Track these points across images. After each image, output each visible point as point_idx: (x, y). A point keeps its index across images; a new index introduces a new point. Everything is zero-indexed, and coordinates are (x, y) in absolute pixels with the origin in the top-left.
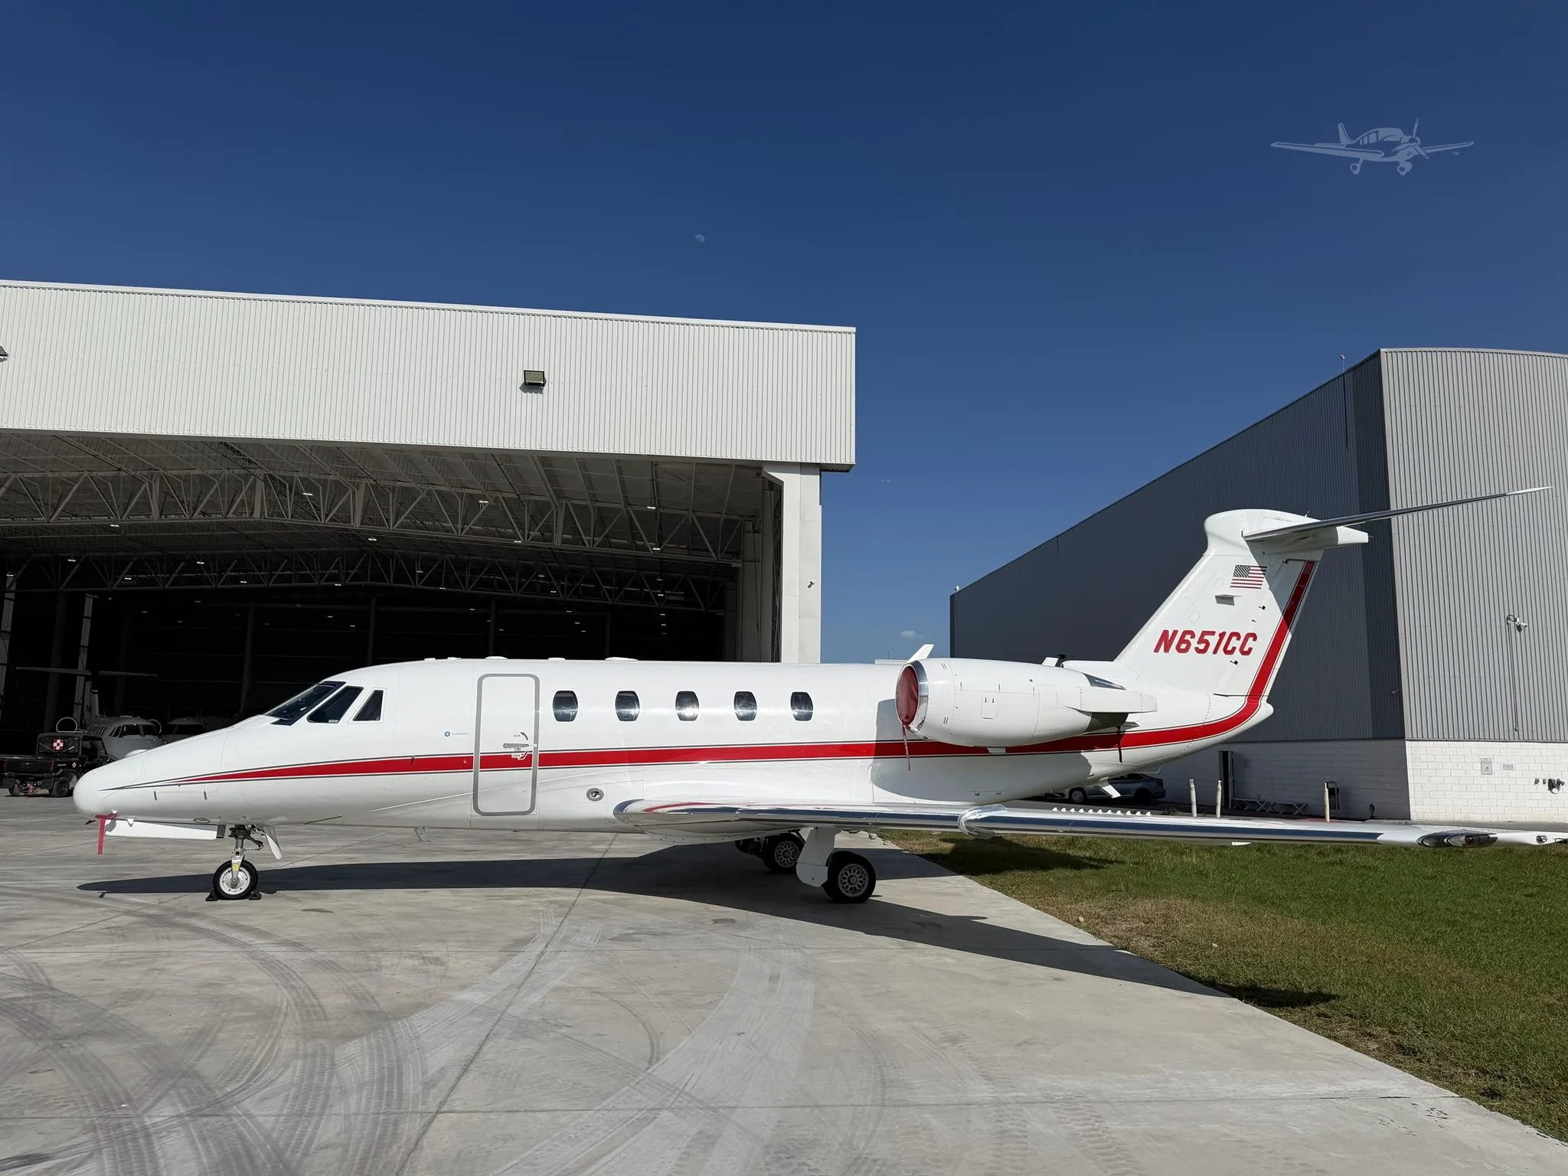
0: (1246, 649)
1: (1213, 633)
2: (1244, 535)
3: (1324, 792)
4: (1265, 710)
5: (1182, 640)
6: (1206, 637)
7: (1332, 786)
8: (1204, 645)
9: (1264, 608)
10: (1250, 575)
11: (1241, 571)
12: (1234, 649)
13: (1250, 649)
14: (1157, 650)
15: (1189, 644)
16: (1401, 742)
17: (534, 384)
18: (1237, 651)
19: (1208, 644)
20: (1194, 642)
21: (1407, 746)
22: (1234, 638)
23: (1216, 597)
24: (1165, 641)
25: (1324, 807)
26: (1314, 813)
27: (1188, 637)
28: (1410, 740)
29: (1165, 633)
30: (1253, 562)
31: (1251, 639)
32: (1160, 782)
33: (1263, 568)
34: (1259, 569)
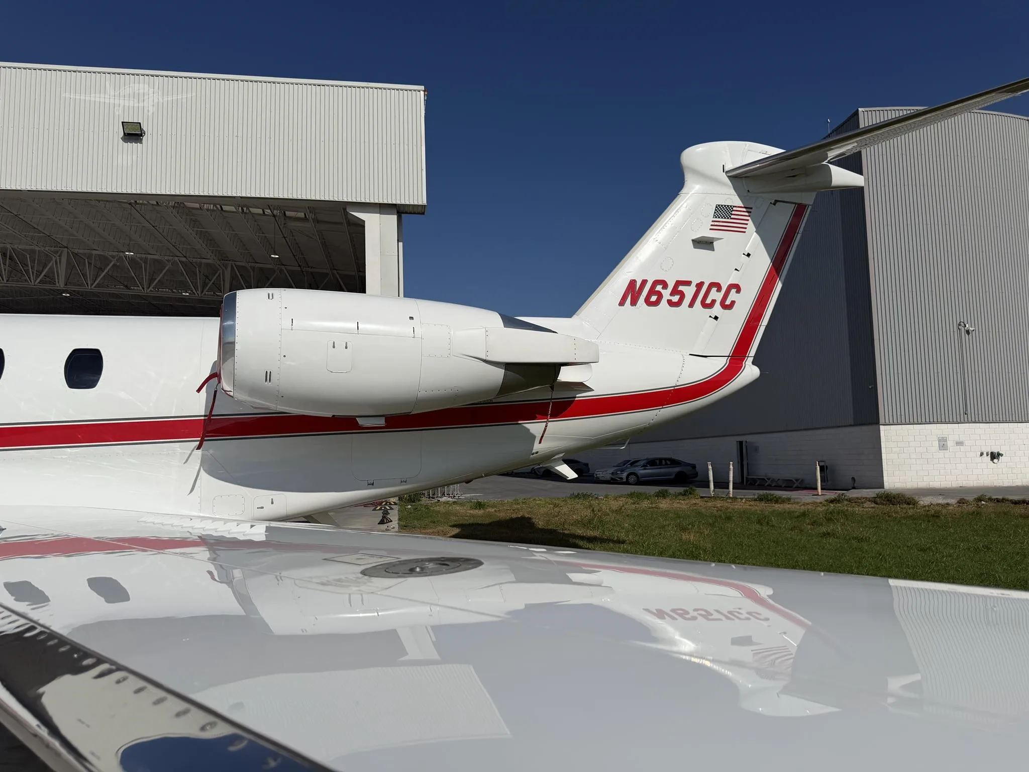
0: (728, 302)
1: (688, 283)
2: (726, 169)
3: (816, 468)
4: (750, 372)
5: (652, 291)
6: (681, 288)
7: (822, 464)
8: (679, 297)
9: (749, 255)
10: (732, 216)
11: (723, 211)
12: (714, 301)
13: (733, 303)
14: (622, 303)
15: (660, 296)
16: (877, 426)
17: (133, 134)
18: (718, 304)
19: (682, 295)
20: (666, 294)
21: (881, 429)
22: (714, 290)
23: (693, 241)
24: (632, 292)
25: (816, 480)
26: (808, 486)
27: (659, 288)
28: (884, 425)
29: (632, 283)
30: (736, 201)
31: (733, 291)
32: (694, 466)
33: (749, 209)
34: (744, 210)
